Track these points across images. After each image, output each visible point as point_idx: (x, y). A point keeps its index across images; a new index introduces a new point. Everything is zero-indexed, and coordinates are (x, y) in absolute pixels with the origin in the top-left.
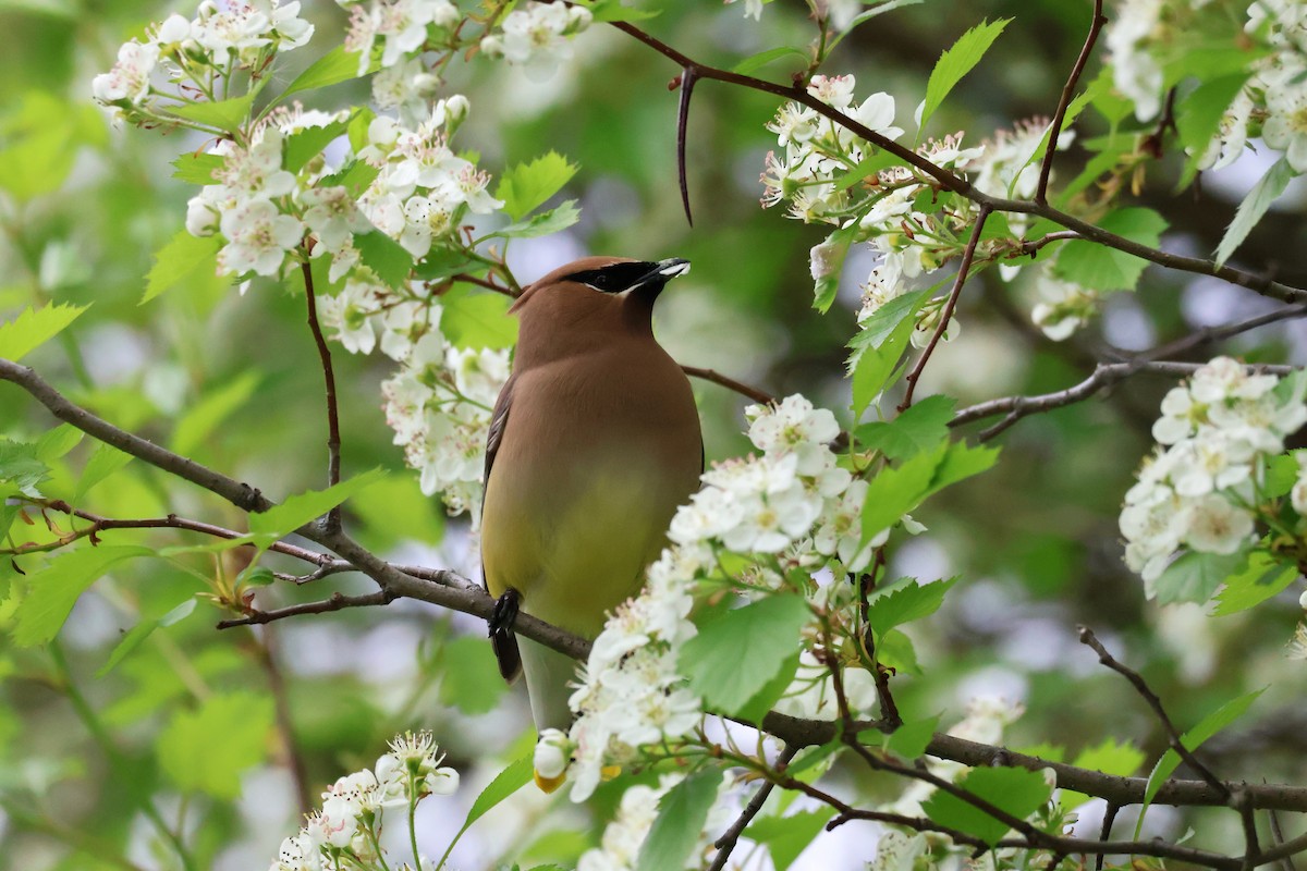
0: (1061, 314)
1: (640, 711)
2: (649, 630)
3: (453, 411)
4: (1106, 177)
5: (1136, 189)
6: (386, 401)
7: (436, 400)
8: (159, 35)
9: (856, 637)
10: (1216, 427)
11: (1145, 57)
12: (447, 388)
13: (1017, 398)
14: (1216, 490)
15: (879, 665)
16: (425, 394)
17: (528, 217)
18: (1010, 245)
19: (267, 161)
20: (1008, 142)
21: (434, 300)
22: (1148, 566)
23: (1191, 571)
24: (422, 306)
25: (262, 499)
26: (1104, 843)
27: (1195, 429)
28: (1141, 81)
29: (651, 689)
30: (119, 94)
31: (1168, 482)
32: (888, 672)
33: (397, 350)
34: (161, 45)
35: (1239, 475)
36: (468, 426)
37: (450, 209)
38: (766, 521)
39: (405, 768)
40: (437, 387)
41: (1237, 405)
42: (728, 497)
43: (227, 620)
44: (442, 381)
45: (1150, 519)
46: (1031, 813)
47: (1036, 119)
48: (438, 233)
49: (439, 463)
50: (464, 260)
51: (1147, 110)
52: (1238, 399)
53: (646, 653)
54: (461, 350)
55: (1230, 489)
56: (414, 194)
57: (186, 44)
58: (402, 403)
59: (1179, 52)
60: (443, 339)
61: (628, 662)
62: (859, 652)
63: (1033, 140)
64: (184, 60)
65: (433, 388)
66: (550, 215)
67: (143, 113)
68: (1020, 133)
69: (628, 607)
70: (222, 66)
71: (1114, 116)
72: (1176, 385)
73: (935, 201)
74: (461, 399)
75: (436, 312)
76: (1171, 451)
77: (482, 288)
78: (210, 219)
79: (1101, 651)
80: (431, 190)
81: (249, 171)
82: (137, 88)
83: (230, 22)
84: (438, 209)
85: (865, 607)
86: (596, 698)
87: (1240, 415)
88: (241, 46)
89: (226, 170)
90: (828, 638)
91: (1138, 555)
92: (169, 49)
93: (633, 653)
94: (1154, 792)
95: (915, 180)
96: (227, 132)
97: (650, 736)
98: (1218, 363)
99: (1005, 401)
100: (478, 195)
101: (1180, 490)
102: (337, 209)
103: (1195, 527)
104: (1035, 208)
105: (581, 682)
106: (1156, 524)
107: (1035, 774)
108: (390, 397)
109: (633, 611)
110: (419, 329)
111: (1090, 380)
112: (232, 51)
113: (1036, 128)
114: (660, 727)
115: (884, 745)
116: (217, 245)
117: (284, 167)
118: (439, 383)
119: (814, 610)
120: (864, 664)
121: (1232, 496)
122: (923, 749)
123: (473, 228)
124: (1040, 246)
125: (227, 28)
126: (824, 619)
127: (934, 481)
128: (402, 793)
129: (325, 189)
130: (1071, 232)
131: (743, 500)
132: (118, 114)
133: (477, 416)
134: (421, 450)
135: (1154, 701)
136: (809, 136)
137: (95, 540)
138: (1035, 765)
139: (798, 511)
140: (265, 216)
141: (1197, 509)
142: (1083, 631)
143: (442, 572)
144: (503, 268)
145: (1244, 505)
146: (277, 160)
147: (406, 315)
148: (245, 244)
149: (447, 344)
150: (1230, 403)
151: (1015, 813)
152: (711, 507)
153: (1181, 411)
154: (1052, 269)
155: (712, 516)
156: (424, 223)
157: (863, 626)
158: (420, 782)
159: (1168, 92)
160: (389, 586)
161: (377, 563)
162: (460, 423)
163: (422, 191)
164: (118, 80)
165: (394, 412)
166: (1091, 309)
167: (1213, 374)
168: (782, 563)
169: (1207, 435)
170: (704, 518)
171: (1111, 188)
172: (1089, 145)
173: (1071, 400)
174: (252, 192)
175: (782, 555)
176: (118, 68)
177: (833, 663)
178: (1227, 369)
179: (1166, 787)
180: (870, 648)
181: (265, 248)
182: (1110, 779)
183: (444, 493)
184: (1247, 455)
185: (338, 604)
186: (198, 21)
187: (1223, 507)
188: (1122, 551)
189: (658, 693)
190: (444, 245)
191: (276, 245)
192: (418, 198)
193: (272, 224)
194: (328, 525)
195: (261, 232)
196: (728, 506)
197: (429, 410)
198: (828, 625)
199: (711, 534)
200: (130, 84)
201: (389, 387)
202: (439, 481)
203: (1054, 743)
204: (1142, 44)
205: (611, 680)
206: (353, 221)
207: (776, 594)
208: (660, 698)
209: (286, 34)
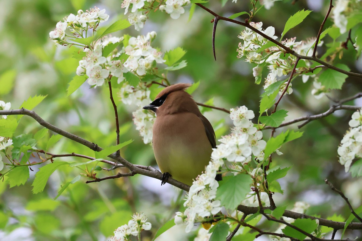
0: (319, 92)
1: (204, 207)
2: (206, 184)
4: (332, 54)
7: (148, 117)
8: (67, 20)
9: (263, 184)
13: (308, 116)
15: (269, 191)
16: (144, 116)
17: (173, 65)
18: (306, 69)
19: (98, 54)
20: (305, 44)
21: (148, 89)
22: (346, 163)
23: (360, 167)
24: (144, 91)
25: (98, 147)
26: (333, 240)
27: (361, 123)
29: (207, 201)
30: (57, 37)
31: (353, 138)
32: (272, 193)
34: (68, 23)
37: (151, 62)
38: (238, 153)
39: (136, 223)
42: (227, 146)
43: (89, 181)
45: (346, 150)
46: (312, 232)
47: (312, 38)
48: (147, 68)
49: (149, 134)
50: (155, 77)
53: (205, 190)
56: (141, 58)
57: (75, 22)
58: (138, 118)
61: (200, 193)
62: (264, 188)
63: (312, 43)
64: (74, 27)
65: (147, 114)
66: (179, 64)
67: (63, 42)
68: (308, 42)
69: (199, 177)
70: (85, 28)
71: (334, 37)
72: (356, 111)
73: (284, 56)
75: (148, 93)
76: (354, 129)
77: (160, 86)
78: (83, 71)
80: (146, 57)
81: (93, 57)
82: (61, 35)
83: (86, 15)
84: (147, 62)
85: (265, 176)
86: (191, 203)
88: (90, 22)
89: (87, 57)
90: (255, 184)
91: (343, 160)
92: (70, 24)
93: (201, 190)
94: (347, 226)
95: (279, 50)
96: (87, 46)
97: (207, 214)
99: (305, 117)
100: (159, 58)
101: (357, 140)
102: (118, 66)
103: (361, 151)
104: (312, 58)
105: (187, 199)
106: (348, 151)
107: (313, 220)
108: (135, 117)
109: (200, 179)
110: (144, 97)
112: (87, 23)
113: (313, 40)
114: (210, 211)
115: (271, 213)
117: (103, 56)
119: (252, 177)
120: (265, 191)
122: (282, 214)
123: (157, 68)
124: (314, 69)
125: (86, 17)
126: (254, 179)
127: (285, 141)
128: (136, 230)
129: (115, 61)
130: (322, 66)
131: (232, 147)
132: (57, 42)
134: (144, 131)
135: (346, 199)
136: (250, 40)
137: (52, 160)
139: (247, 150)
140: (98, 70)
141: (361, 146)
142: (326, 180)
143: (148, 167)
144: (166, 80)
146: (101, 54)
147: (140, 93)
148: (93, 78)
151: (308, 232)
152: (223, 149)
153: (357, 118)
154: (317, 80)
155: (223, 152)
156: (143, 66)
157: (265, 181)
158: (141, 226)
159: (349, 30)
160: (133, 171)
161: (130, 164)
163: (143, 57)
164: (56, 33)
168: (242, 164)
170: (221, 152)
171: (333, 57)
173: (323, 116)
174: (94, 63)
175: (243, 162)
176: (56, 29)
177: (257, 191)
179: (350, 225)
180: (267, 187)
181: (99, 79)
182: (334, 222)
185: (119, 176)
186: (78, 15)
188: (339, 159)
189: (209, 202)
190: (149, 73)
191: (102, 77)
193: (100, 72)
194: (116, 154)
195: (98, 74)
196: (227, 149)
198: (255, 180)
199: (223, 157)
200: (59, 34)
201: (134, 114)
202: (149, 140)
205: (195, 198)
206: (122, 69)
207: (241, 173)
208: (210, 203)
209: (102, 18)
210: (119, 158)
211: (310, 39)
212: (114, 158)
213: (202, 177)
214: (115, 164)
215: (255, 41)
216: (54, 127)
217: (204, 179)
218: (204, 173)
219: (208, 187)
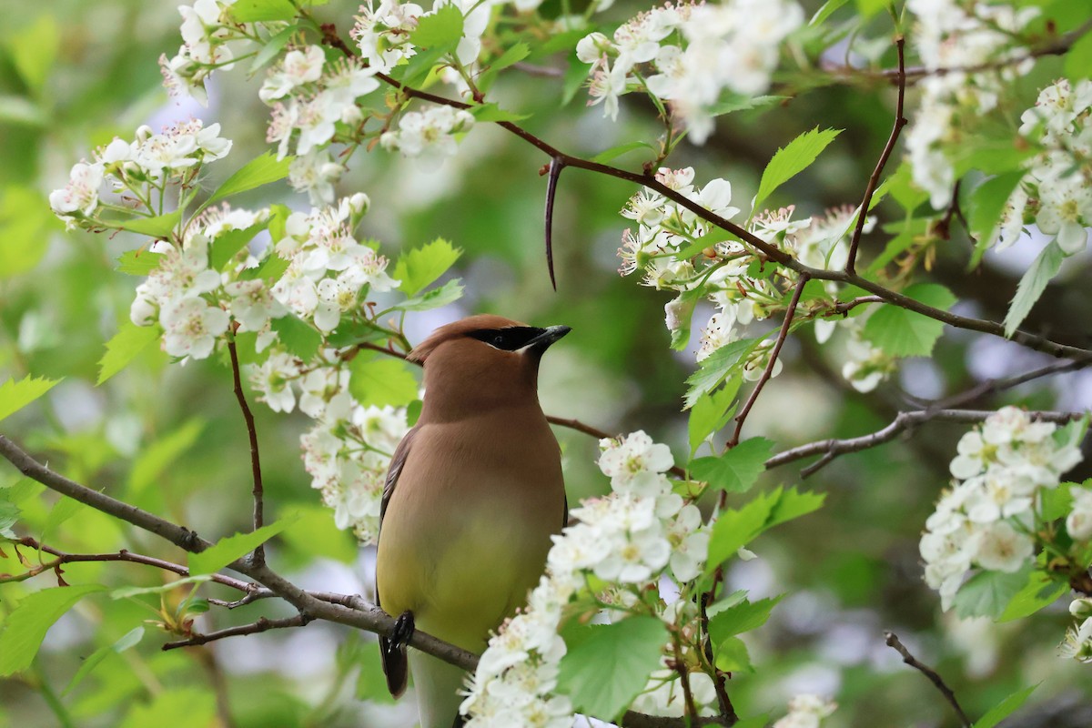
0: (867, 371)
1: (524, 716)
2: (530, 645)
3: (361, 458)
4: (903, 255)
5: (928, 265)
6: (305, 451)
7: (346, 450)
8: (103, 156)
9: (698, 647)
10: (1004, 465)
11: (939, 156)
12: (355, 439)
13: (831, 441)
14: (1002, 517)
15: (717, 670)
16: (337, 445)
17: (422, 294)
18: (826, 306)
19: (196, 263)
20: (821, 227)
21: (344, 365)
22: (945, 584)
23: (984, 591)
24: (334, 371)
25: (198, 540)
27: (986, 467)
29: (532, 697)
30: (73, 207)
31: (962, 511)
32: (726, 676)
33: (313, 408)
34: (106, 164)
35: (1022, 506)
36: (374, 471)
37: (355, 288)
38: (630, 555)
40: (347, 438)
41: (1021, 446)
42: (597, 532)
43: (170, 642)
44: (351, 434)
45: (945, 545)
47: (844, 207)
48: (346, 309)
49: (351, 502)
50: (368, 330)
51: (941, 200)
52: (1022, 442)
53: (525, 666)
54: (367, 408)
55: (1014, 517)
56: (325, 277)
57: (127, 165)
58: (318, 452)
60: (351, 399)
61: (508, 674)
62: (701, 659)
63: (845, 222)
64: (125, 176)
65: (344, 439)
66: (439, 292)
67: (93, 221)
68: (831, 219)
69: (508, 625)
71: (909, 204)
72: (970, 429)
73: (762, 270)
74: (367, 448)
75: (345, 376)
76: (965, 484)
77: (384, 355)
78: (150, 311)
79: (904, 652)
80: (339, 273)
81: (181, 272)
82: (87, 202)
83: (163, 145)
84: (345, 289)
85: (705, 623)
86: (484, 705)
87: (1024, 456)
88: (173, 165)
89: (162, 270)
90: (677, 647)
91: (936, 575)
92: (113, 167)
93: (512, 667)
95: (747, 253)
96: (163, 235)
98: (1006, 412)
99: (822, 443)
100: (378, 276)
101: (972, 517)
102: (256, 299)
103: (986, 548)
104: (846, 276)
105: (470, 691)
106: (952, 547)
108: (309, 448)
109: (510, 628)
110: (332, 390)
111: (893, 426)
112: (165, 169)
113: (844, 215)
116: (156, 333)
117: (210, 266)
118: (347, 435)
120: (705, 669)
121: (1015, 523)
123: (374, 304)
124: (851, 307)
125: (161, 150)
126: (674, 633)
127: (769, 520)
129: (246, 282)
130: (876, 297)
131: (610, 537)
132: (71, 222)
133: (380, 462)
134: (335, 492)
135: (949, 694)
136: (658, 221)
137: (59, 571)
139: (658, 548)
140: (196, 310)
141: (986, 534)
142: (889, 636)
143: (350, 597)
144: (401, 337)
145: (1025, 531)
146: (204, 262)
147: (320, 379)
148: (180, 333)
149: (354, 403)
150: (1015, 445)
152: (584, 540)
153: (974, 451)
154: (859, 333)
155: (584, 549)
156: (334, 301)
157: (703, 637)
159: (954, 185)
160: (306, 610)
161: (296, 591)
162: (366, 469)
163: (332, 274)
164: (71, 195)
165: (312, 460)
166: (891, 366)
167: (1001, 420)
168: (641, 588)
169: (995, 472)
171: (907, 265)
172: (888, 228)
173: (877, 442)
174: (184, 289)
175: (642, 583)
176: (70, 184)
177: (680, 669)
178: (1013, 416)
180: (710, 656)
181: (198, 337)
183: (355, 528)
184: (1029, 488)
185: (262, 627)
186: (136, 143)
187: (1008, 532)
188: (922, 571)
189: (538, 701)
190: (351, 319)
191: (207, 333)
192: (328, 280)
193: (203, 315)
194: (254, 560)
195: (194, 323)
196: (597, 540)
197: (340, 458)
198: (677, 638)
199: (583, 565)
200: (81, 199)
201: (307, 440)
202: (351, 517)
204: (936, 145)
205: (494, 687)
206: (269, 308)
207: (634, 613)
208: (540, 705)
209: (210, 150)
210: (262, 572)
211: (836, 211)
212: (247, 574)
213: (517, 626)
214: (251, 588)
215: (674, 224)
216: (66, 482)
217: (523, 627)
218: (523, 612)
219: (534, 656)
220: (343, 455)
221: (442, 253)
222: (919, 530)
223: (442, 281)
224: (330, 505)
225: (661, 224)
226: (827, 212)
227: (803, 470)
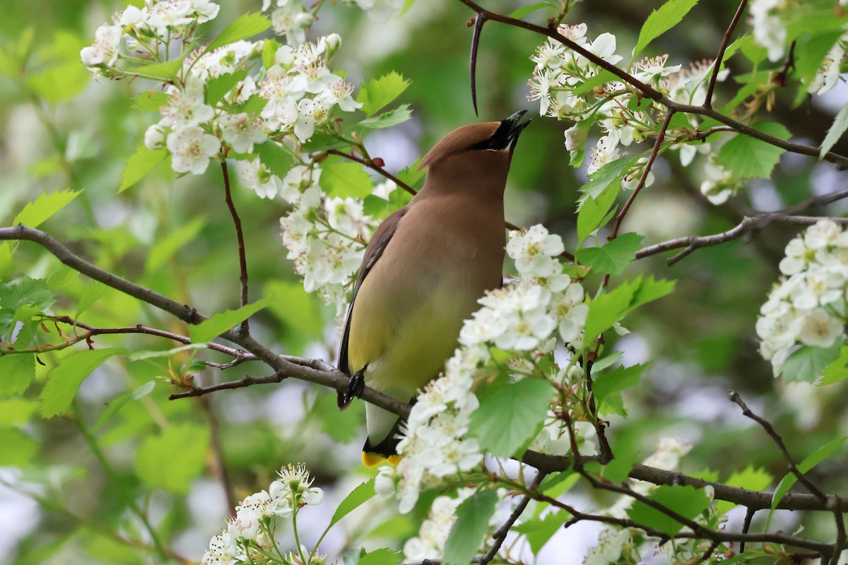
0: (719, 188)
1: (443, 454)
2: (450, 398)
3: (326, 238)
4: (750, 99)
5: (769, 107)
6: (283, 231)
7: (315, 231)
8: (121, 20)
9: (584, 402)
10: (821, 265)
11: (776, 20)
12: (322, 223)
13: (692, 237)
14: (819, 305)
15: (598, 420)
16: (308, 227)
17: (378, 114)
18: (689, 133)
19: (194, 100)
20: (686, 76)
21: (316, 165)
22: (775, 356)
23: (804, 362)
24: (308, 169)
25: (197, 315)
26: (745, 535)
27: (807, 266)
28: (772, 36)
29: (450, 439)
30: (98, 60)
31: (789, 300)
32: (604, 424)
33: (292, 198)
34: (123, 26)
35: (835, 296)
36: (336, 248)
37: (327, 107)
38: (522, 330)
39: (288, 488)
40: (316, 222)
41: (835, 251)
42: (497, 314)
43: (176, 394)
44: (319, 219)
45: (776, 326)
46: (697, 516)
47: (704, 61)
48: (319, 123)
49: (316, 272)
50: (335, 140)
51: (775, 54)
52: (835, 247)
53: (445, 415)
54: (333, 198)
55: (829, 305)
56: (304, 97)
57: (139, 25)
58: (293, 232)
59: (797, 17)
60: (321, 192)
61: (434, 421)
62: (586, 411)
63: (704, 72)
64: (138, 35)
65: (314, 223)
66: (392, 114)
67: (115, 71)
68: (694, 70)
69: (432, 386)
70: (162, 36)
71: (755, 59)
72: (795, 237)
73: (639, 104)
74: (331, 230)
75: (317, 173)
76: (791, 279)
77: (350, 160)
78: (160, 138)
79: (744, 407)
80: (315, 95)
81: (183, 107)
82: (110, 55)
83: (167, 9)
84: (319, 107)
85: (590, 383)
86: (414, 445)
87: (836, 257)
88: (175, 23)
89: (169, 106)
90: (563, 402)
91: (769, 349)
92: (128, 28)
93: (436, 416)
94: (778, 501)
95: (628, 91)
96: (170, 80)
97: (450, 470)
98: (823, 222)
99: (684, 239)
100: (345, 99)
101: (796, 305)
102: (242, 128)
103: (806, 329)
104: (704, 110)
105: (404, 435)
106: (781, 328)
107: (700, 490)
108: (286, 228)
109: (435, 388)
110: (306, 184)
111: (740, 226)
112: (169, 27)
113: (705, 67)
114: (457, 464)
115: (601, 472)
116: (165, 154)
117: (206, 102)
118: (316, 219)
119: (555, 386)
120: (589, 419)
121: (830, 310)
122: (627, 473)
123: (341, 120)
124: (708, 135)
125: (165, 13)
126: (561, 391)
127: (633, 302)
128: (288, 505)
129: (234, 116)
130: (727, 127)
131: (507, 316)
132: (98, 72)
133: (342, 241)
134: (305, 263)
135: (778, 439)
136: (559, 65)
137: (89, 342)
138: (700, 484)
139: (543, 322)
140: (195, 136)
141: (807, 318)
142: (732, 393)
143: (315, 361)
144: (361, 147)
145: (837, 315)
146: (202, 99)
147: (297, 174)
148: (183, 155)
149: (323, 194)
150: (830, 249)
151: (686, 515)
152: (486, 321)
153: (797, 254)
154: (714, 158)
155: (487, 327)
156: (310, 116)
157: (589, 395)
158: (299, 497)
159: (790, 44)
160: (280, 370)
161: (272, 355)
162: (330, 246)
163: (309, 95)
164: (97, 51)
165: (288, 237)
166: (739, 185)
167: (819, 230)
168: (533, 355)
169: (814, 270)
170: (482, 328)
171: (753, 107)
172: (739, 79)
173: (727, 239)
174: (186, 120)
175: (533, 351)
176: (97, 43)
177: (566, 419)
178: (828, 227)
179: (785, 498)
180: (593, 409)
181: (197, 157)
182: (749, 493)
183: (319, 291)
184: (840, 283)
185: (247, 383)
186: (145, 9)
187: (824, 317)
188: (758, 346)
189: (455, 442)
190: (322, 130)
191: (204, 154)
192: (306, 100)
193: (200, 141)
194: (240, 331)
195: (193, 147)
196: (497, 320)
197: (310, 237)
198: (564, 394)
199: (486, 339)
200: (105, 53)
201: (285, 222)
202: (316, 283)
203: (712, 470)
204: (773, 12)
205: (423, 433)
206: (252, 135)
207: (530, 378)
208: (456, 445)
209: (202, 13)
210: (247, 340)
211: (698, 64)
212: (235, 342)
213: (439, 386)
214: (238, 354)
215: (571, 67)
216: (95, 269)
217: (444, 388)
218: (444, 375)
219: (451, 409)
220: (313, 235)
221: (395, 84)
222: (755, 314)
223: (394, 105)
224: (301, 273)
225: (561, 67)
226: (691, 64)
227: (669, 259)
